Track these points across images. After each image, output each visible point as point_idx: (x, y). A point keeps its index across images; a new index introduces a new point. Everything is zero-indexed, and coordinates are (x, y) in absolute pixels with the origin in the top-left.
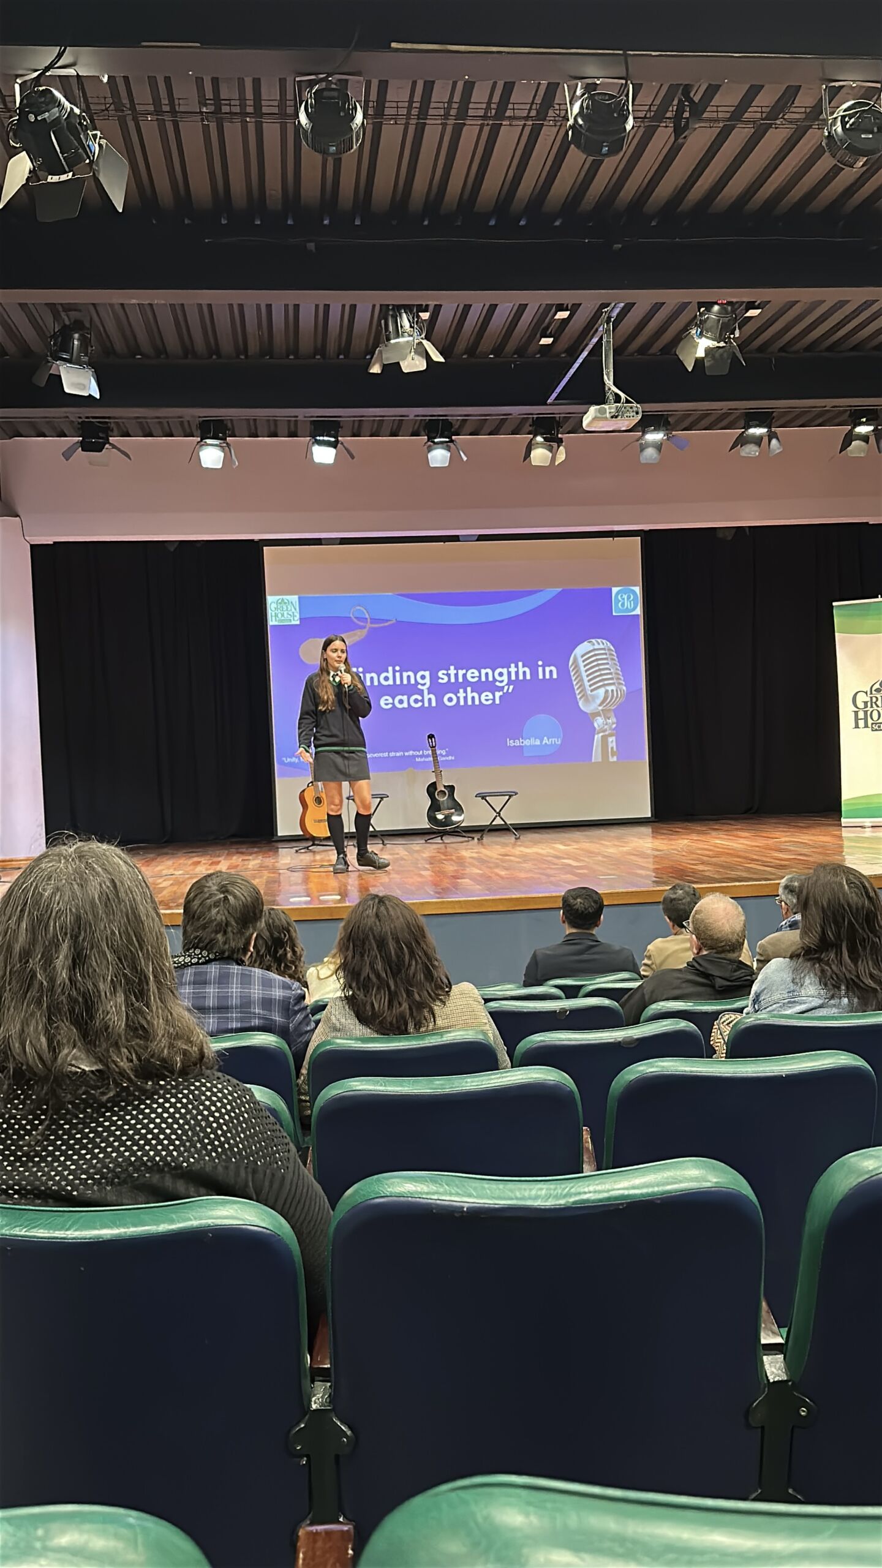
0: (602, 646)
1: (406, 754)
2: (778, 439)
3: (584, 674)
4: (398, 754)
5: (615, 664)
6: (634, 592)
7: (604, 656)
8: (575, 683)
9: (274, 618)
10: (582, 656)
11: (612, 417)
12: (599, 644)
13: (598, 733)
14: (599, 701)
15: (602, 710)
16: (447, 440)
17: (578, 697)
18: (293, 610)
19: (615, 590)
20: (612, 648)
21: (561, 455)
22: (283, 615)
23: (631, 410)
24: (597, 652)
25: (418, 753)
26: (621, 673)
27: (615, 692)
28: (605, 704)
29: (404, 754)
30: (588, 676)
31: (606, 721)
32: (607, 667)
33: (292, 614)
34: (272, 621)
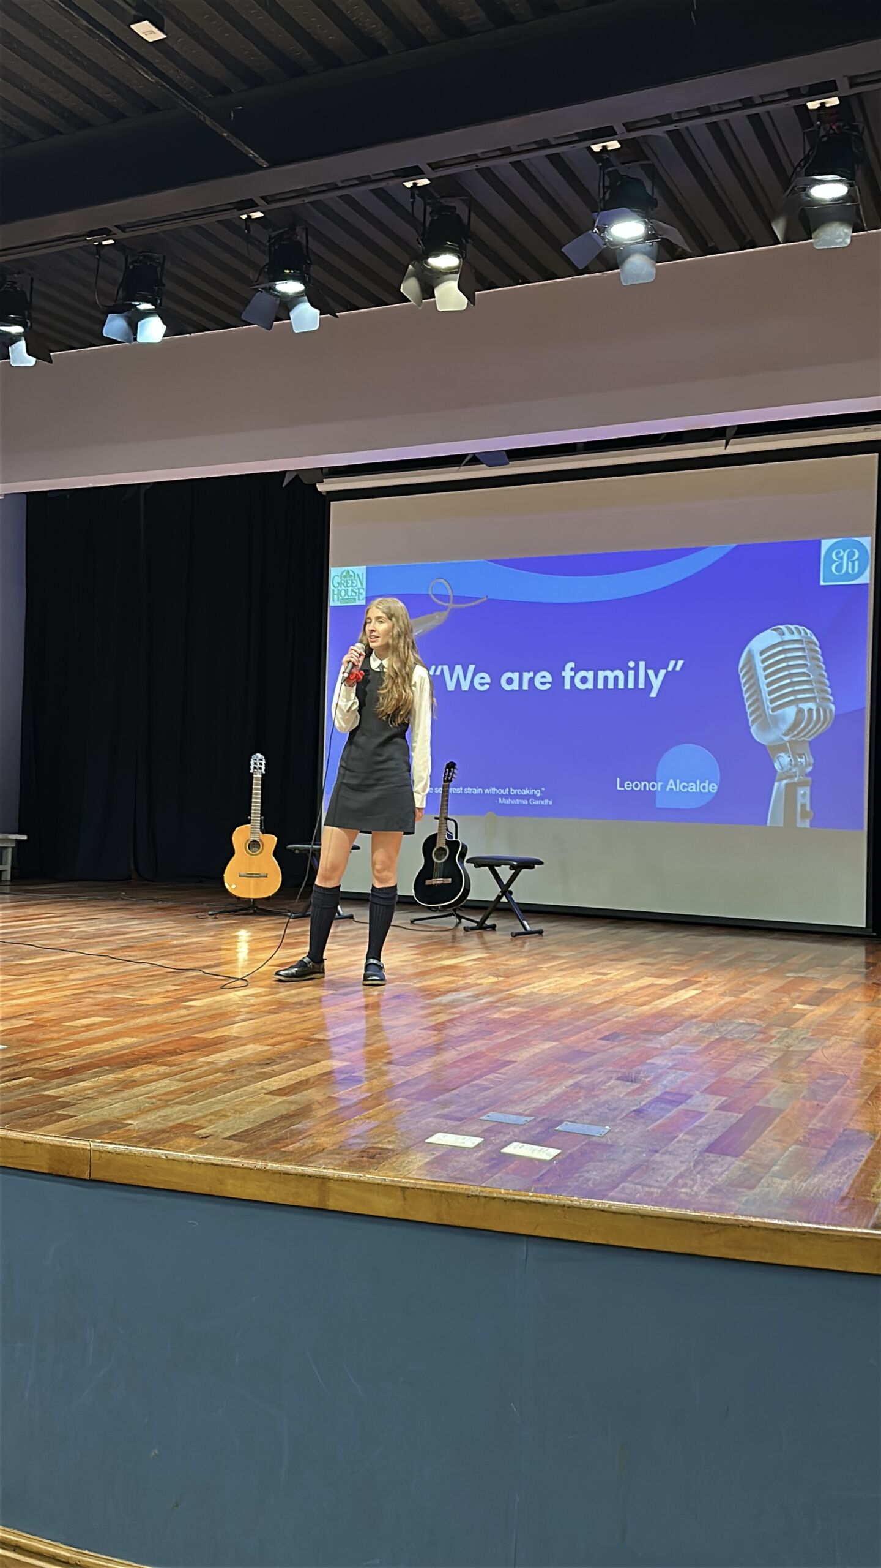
0: (796, 637)
1: (487, 791)
3: (763, 683)
4: (476, 791)
5: (817, 666)
6: (861, 547)
7: (800, 654)
8: (746, 696)
9: (336, 597)
10: (762, 653)
12: (792, 633)
13: (781, 780)
14: (784, 727)
15: (789, 742)
17: (751, 719)
18: (359, 585)
19: (826, 544)
20: (814, 638)
22: (346, 592)
24: (787, 647)
25: (502, 791)
26: (827, 682)
27: (815, 713)
28: (795, 733)
29: (483, 791)
30: (768, 685)
31: (795, 759)
32: (804, 670)
33: (357, 591)
34: (333, 601)
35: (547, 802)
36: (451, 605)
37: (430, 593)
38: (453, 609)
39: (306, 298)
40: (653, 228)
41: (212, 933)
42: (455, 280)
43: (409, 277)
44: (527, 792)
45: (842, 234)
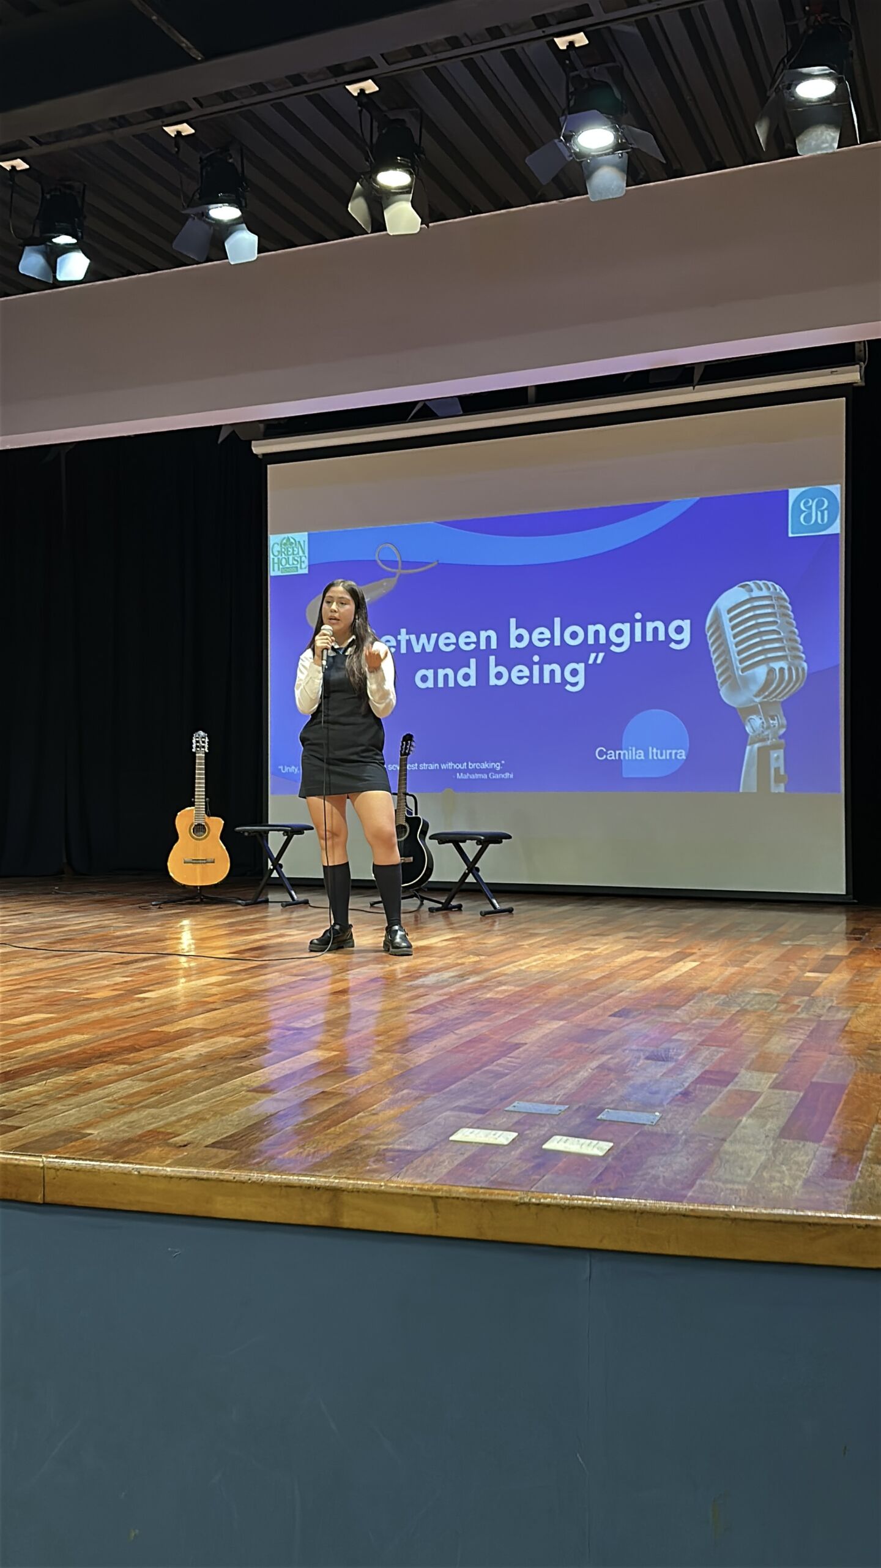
0: (765, 593)
1: (443, 766)
3: (732, 642)
4: (432, 767)
5: (788, 623)
6: (830, 495)
7: (769, 611)
8: (714, 657)
9: (276, 565)
10: (729, 611)
12: (761, 589)
13: (753, 743)
14: (755, 688)
15: (760, 703)
17: (719, 681)
18: (301, 553)
19: (793, 494)
20: (783, 593)
22: (287, 562)
24: (755, 604)
25: (460, 766)
26: (799, 639)
27: (786, 672)
28: (767, 693)
29: (440, 766)
30: (737, 645)
31: (767, 721)
32: (774, 628)
33: (299, 560)
34: (274, 570)
35: (507, 775)
36: (399, 571)
37: (377, 558)
38: (401, 575)
39: (244, 225)
40: (624, 136)
41: (158, 923)
42: (407, 200)
43: (357, 197)
44: (487, 765)
45: (829, 138)
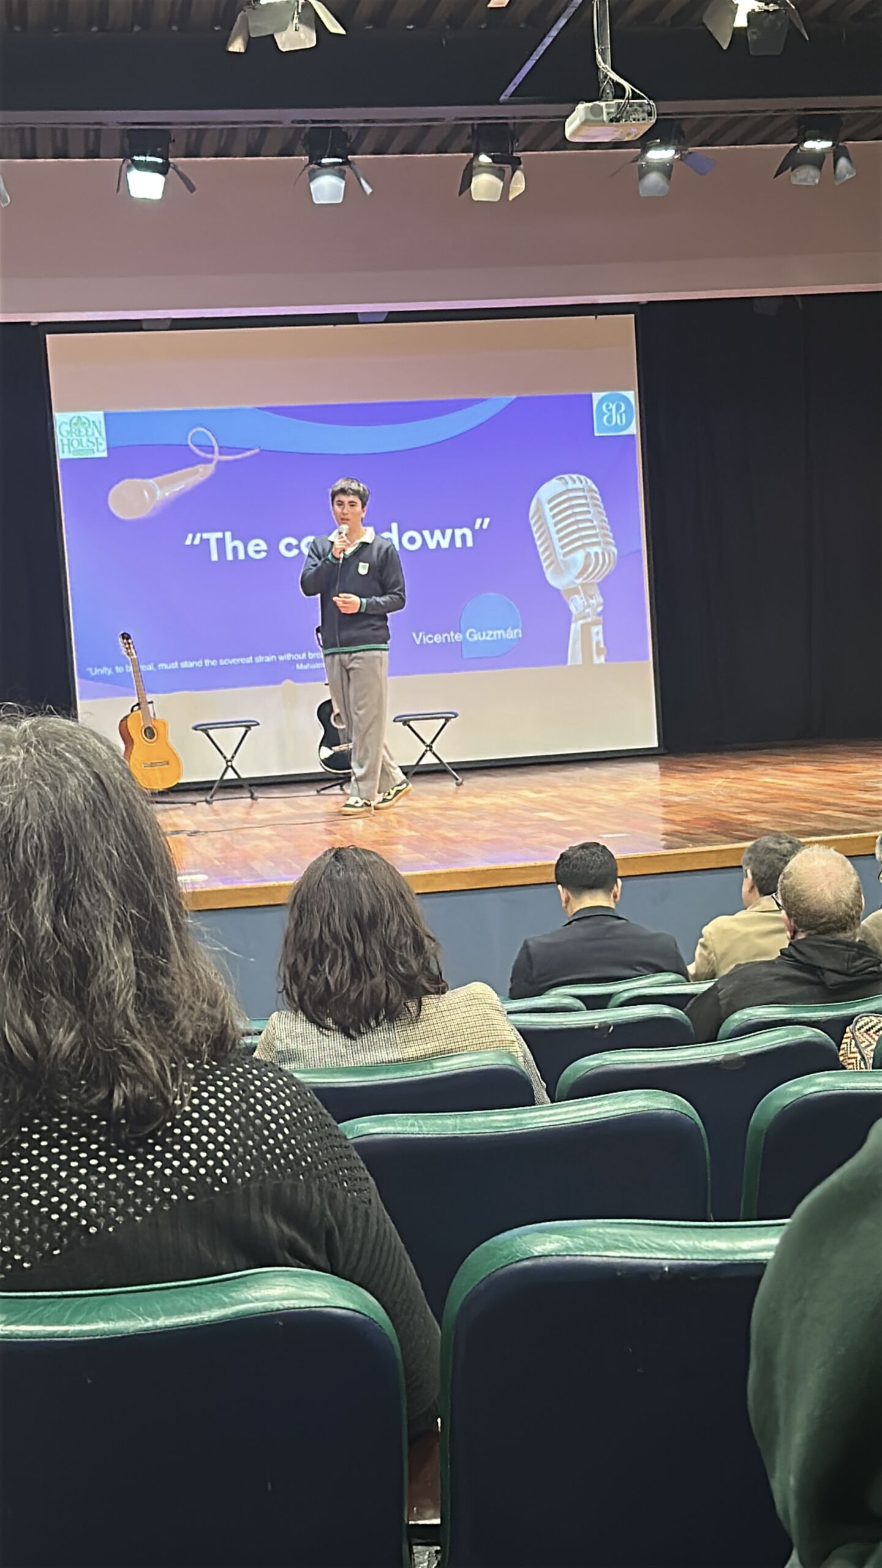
0: (578, 485)
1: (281, 658)
2: (848, 157)
3: (553, 529)
4: (268, 659)
5: (599, 512)
6: (626, 400)
7: (583, 501)
8: (538, 543)
9: (66, 448)
10: (550, 501)
11: (611, 121)
12: (574, 482)
13: (576, 621)
14: (576, 572)
15: (582, 585)
16: (340, 160)
17: (545, 565)
18: (97, 435)
19: (597, 397)
20: (594, 487)
21: (519, 184)
22: (80, 443)
23: (639, 108)
24: (571, 495)
25: (299, 657)
26: (608, 527)
27: (600, 556)
28: (585, 576)
30: (558, 532)
31: (587, 600)
32: (589, 516)
33: (94, 441)
34: (63, 452)
36: (216, 457)
38: (219, 462)
